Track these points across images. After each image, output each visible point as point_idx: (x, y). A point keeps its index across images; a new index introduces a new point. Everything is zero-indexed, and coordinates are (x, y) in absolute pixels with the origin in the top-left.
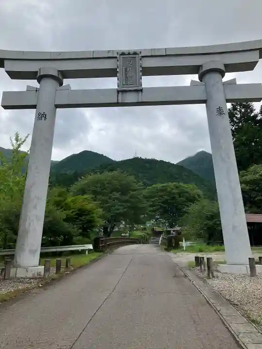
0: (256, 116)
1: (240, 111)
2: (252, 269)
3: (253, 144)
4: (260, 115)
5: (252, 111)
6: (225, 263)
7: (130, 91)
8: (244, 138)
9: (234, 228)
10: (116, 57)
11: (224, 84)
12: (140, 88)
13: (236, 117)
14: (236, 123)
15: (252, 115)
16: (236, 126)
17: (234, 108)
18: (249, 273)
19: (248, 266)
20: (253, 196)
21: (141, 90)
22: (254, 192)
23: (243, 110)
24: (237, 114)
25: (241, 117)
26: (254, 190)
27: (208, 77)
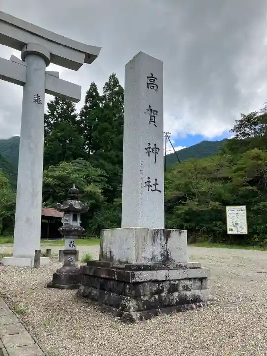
0: (75, 116)
1: (62, 108)
2: (37, 260)
3: (68, 142)
4: (79, 116)
5: (73, 111)
6: (11, 255)
8: (60, 134)
9: (28, 219)
11: (47, 73)
13: (57, 112)
14: (56, 116)
15: (72, 114)
16: (55, 120)
17: (57, 103)
18: (33, 264)
19: (34, 258)
20: (57, 191)
22: (59, 188)
23: (65, 107)
24: (58, 109)
25: (62, 113)
26: (59, 185)
27: (31, 59)
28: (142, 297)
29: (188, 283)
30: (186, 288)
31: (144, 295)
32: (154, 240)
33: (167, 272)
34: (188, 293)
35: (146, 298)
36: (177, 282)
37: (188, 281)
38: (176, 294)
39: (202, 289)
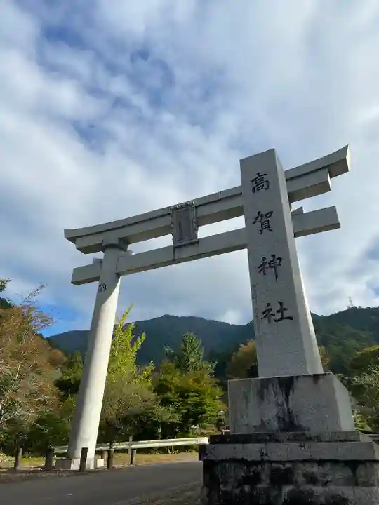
7: (185, 246)
10: (169, 214)
12: (195, 240)
21: (198, 242)
28: (222, 486)
29: (315, 469)
30: (312, 480)
31: (226, 483)
32: (261, 396)
33: (262, 445)
34: (318, 490)
35: (229, 488)
36: (288, 465)
37: (316, 465)
38: (287, 489)
39: (357, 484)
